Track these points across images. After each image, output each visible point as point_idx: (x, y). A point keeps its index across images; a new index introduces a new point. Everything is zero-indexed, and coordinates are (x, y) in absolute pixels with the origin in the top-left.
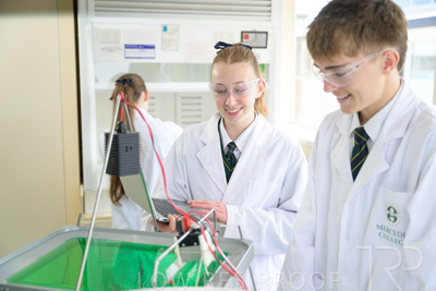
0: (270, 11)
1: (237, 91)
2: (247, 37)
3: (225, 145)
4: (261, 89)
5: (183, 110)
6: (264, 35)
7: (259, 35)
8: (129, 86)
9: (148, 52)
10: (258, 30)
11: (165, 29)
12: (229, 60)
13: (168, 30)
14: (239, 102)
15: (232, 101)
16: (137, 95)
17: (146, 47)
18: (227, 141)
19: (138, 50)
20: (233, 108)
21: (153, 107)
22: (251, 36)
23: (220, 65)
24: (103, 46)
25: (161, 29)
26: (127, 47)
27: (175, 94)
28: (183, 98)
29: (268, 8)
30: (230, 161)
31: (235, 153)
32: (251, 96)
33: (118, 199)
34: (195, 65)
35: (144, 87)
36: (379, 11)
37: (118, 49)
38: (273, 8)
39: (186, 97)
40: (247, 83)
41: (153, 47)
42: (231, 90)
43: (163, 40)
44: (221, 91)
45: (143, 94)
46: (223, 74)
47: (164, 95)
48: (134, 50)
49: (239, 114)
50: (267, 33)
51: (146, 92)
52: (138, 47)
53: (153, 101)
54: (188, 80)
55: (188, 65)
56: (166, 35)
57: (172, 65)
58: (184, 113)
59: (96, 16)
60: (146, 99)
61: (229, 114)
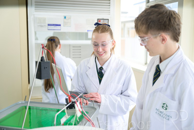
0: (109, 11)
1: (103, 45)
2: (100, 21)
3: (98, 68)
4: (113, 44)
5: (73, 52)
7: (105, 20)
8: (53, 42)
9: (58, 27)
10: (105, 18)
11: (65, 18)
12: (100, 31)
13: (67, 18)
14: (103, 50)
15: (101, 49)
16: (57, 46)
17: (57, 25)
18: (99, 66)
20: (101, 53)
22: (102, 21)
23: (96, 33)
25: (63, 17)
26: (49, 25)
27: (70, 45)
28: (73, 47)
29: (109, 9)
30: (101, 75)
31: (103, 71)
32: (109, 47)
33: (48, 90)
34: (80, 33)
35: (59, 42)
37: (45, 26)
38: (111, 9)
40: (107, 42)
41: (60, 25)
42: (100, 45)
43: (64, 22)
44: (96, 45)
45: (59, 46)
46: (97, 38)
47: (65, 45)
48: (52, 27)
49: (103, 55)
50: (108, 20)
51: (60, 45)
52: (53, 25)
54: (76, 39)
55: (76, 33)
56: (65, 20)
57: (69, 33)
58: (74, 54)
59: (35, 11)
60: (60, 48)
61: (99, 55)
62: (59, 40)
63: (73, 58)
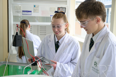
0: (66, 2)
1: (58, 27)
2: (59, 9)
3: (56, 42)
6: (65, 9)
7: (63, 9)
8: (24, 24)
9: (29, 13)
10: (63, 7)
11: (35, 6)
13: (36, 7)
17: (29, 11)
19: (26, 12)
20: (57, 32)
21: (31, 30)
22: (61, 9)
23: (54, 19)
24: (16, 11)
26: (23, 11)
27: (38, 25)
28: (40, 27)
30: (57, 46)
31: (59, 44)
35: (29, 23)
36: (94, 6)
37: (20, 12)
39: (42, 27)
41: (31, 12)
42: (56, 27)
43: (34, 9)
48: (25, 12)
50: (65, 8)
51: (29, 25)
53: (31, 28)
56: (35, 8)
58: (41, 32)
59: (14, 2)
60: (29, 27)
61: (56, 33)
62: (28, 22)
63: (40, 35)
